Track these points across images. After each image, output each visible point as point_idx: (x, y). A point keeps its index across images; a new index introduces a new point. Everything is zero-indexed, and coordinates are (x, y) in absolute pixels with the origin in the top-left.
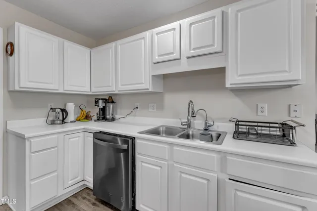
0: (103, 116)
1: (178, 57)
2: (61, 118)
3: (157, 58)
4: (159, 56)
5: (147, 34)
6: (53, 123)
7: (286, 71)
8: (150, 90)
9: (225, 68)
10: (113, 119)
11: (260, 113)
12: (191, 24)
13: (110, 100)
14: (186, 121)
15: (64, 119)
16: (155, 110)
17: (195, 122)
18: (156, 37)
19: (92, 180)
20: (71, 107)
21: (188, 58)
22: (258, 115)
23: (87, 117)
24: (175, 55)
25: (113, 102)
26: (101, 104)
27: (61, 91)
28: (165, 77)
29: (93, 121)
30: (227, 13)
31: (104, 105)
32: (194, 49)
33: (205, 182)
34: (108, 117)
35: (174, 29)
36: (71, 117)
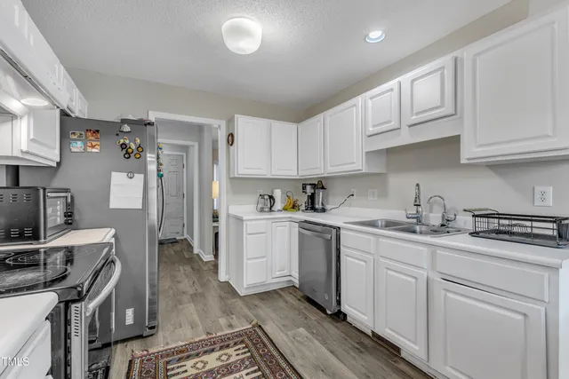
0: (311, 206)
1: (397, 126)
2: (269, 206)
3: (371, 130)
4: (374, 126)
5: (359, 99)
6: (262, 210)
7: (549, 136)
8: (364, 171)
9: (459, 136)
10: (323, 210)
11: (538, 203)
12: (413, 81)
13: (319, 185)
14: (415, 212)
15: (271, 207)
16: (376, 199)
17: (431, 215)
18: (370, 102)
19: (297, 275)
20: (278, 194)
21: (410, 126)
22: (536, 204)
23: (295, 207)
24: (393, 124)
25: (323, 188)
26: (309, 190)
27: (269, 176)
28: (389, 152)
29: (300, 212)
30: (462, 60)
31: (313, 191)
32: (417, 114)
33: (414, 280)
34: (317, 206)
35: (392, 90)
36: (278, 205)
